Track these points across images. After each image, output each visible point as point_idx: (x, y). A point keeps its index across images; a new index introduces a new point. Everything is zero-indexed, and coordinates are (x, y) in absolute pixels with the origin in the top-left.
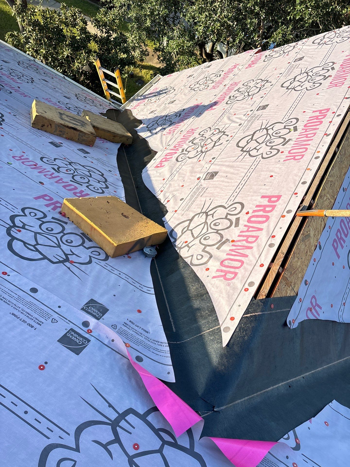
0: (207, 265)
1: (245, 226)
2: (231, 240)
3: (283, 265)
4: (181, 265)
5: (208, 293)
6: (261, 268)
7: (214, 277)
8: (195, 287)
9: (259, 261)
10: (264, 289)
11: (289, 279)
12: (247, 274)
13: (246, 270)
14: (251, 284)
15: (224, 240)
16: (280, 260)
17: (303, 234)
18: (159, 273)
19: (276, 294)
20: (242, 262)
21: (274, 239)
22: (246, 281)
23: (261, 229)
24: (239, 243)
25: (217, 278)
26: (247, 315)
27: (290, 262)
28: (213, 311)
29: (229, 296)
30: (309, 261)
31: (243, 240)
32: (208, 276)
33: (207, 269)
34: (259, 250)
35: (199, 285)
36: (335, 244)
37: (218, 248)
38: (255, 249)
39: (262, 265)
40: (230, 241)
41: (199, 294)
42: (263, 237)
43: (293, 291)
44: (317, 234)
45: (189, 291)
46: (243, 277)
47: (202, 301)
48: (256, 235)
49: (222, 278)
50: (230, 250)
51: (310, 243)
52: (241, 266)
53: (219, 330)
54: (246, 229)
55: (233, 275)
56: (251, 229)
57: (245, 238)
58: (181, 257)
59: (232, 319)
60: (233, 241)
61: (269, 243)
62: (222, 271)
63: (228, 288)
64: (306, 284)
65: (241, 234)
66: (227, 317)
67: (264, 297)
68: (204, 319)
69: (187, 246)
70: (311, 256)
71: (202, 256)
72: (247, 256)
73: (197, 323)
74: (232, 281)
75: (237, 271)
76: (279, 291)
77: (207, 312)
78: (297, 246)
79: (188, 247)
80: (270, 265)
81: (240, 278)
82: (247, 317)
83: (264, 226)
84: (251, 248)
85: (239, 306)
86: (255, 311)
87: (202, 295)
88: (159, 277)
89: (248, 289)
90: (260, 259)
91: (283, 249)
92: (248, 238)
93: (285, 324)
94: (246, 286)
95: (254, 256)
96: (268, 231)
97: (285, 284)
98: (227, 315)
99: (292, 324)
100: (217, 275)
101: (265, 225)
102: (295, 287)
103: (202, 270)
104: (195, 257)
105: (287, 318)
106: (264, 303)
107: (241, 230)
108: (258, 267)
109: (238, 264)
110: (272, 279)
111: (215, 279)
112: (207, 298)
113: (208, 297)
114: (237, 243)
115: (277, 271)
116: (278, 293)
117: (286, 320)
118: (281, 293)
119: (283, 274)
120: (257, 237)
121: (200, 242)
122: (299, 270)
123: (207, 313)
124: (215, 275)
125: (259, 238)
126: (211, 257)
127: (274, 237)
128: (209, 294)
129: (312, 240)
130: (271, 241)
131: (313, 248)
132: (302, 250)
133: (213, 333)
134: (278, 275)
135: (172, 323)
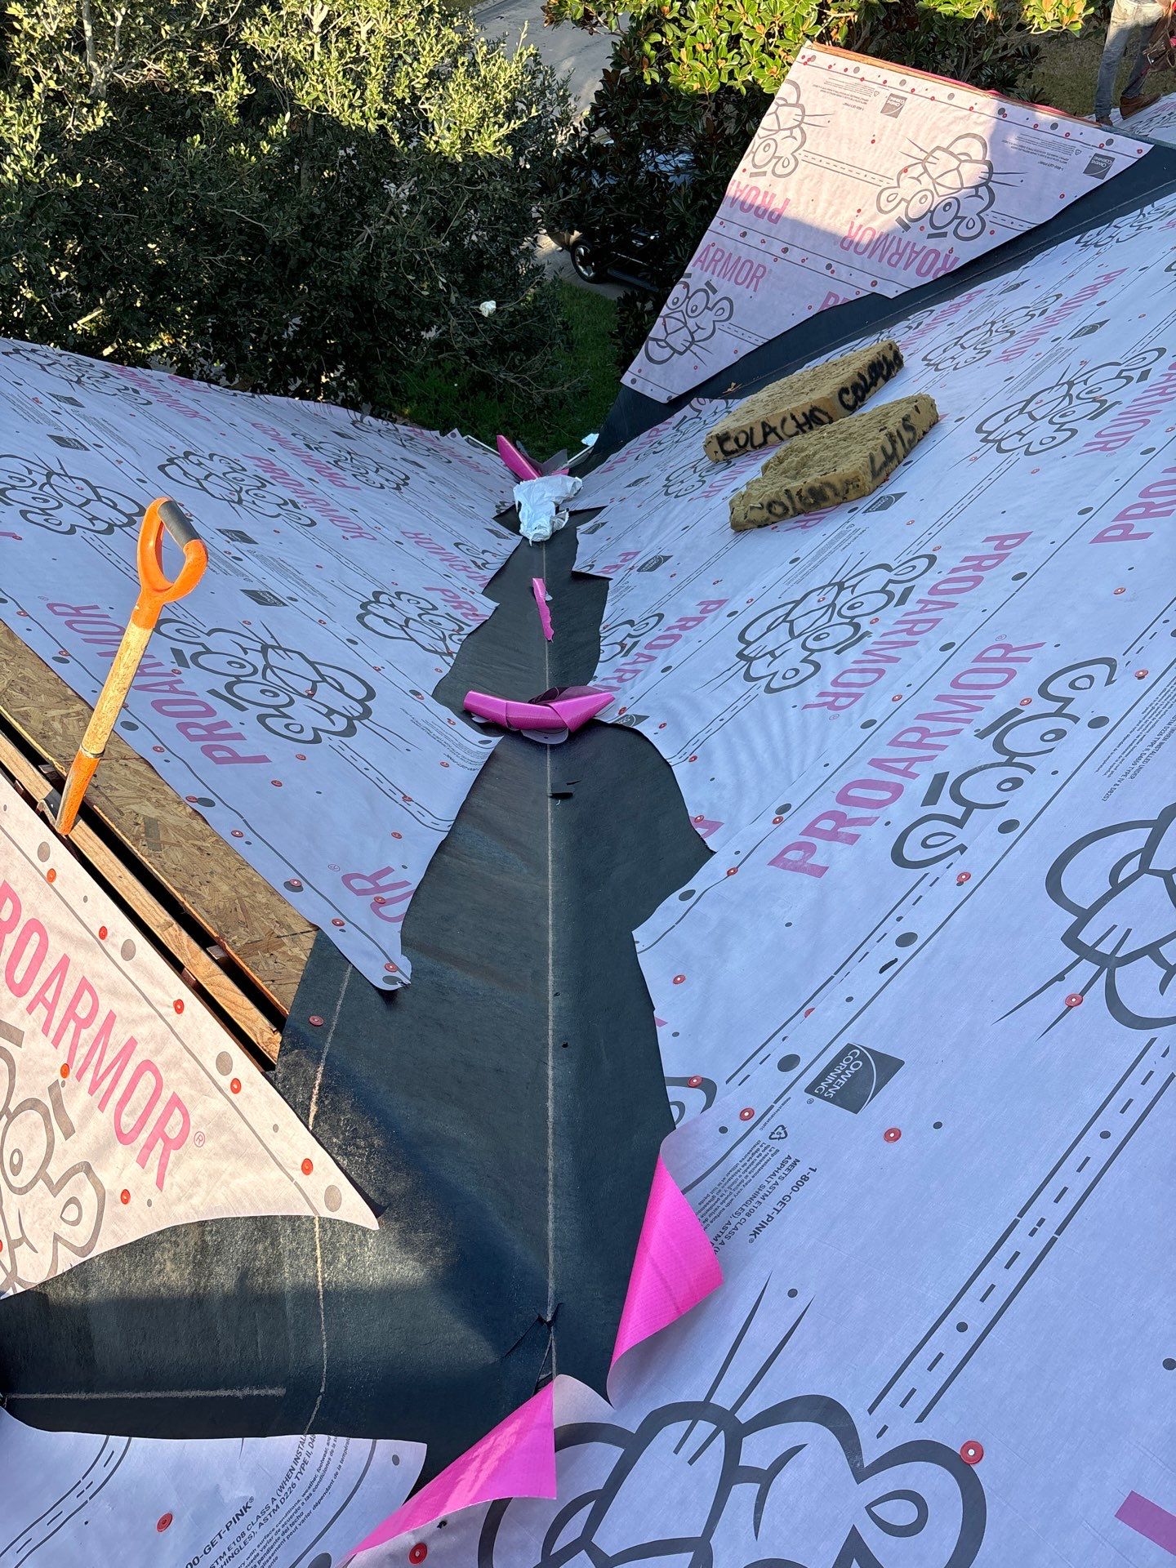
0: (111, 1193)
1: (30, 1008)
2: (57, 1076)
3: (203, 939)
4: (72, 1293)
5: (202, 1224)
6: (186, 1011)
7: (160, 1183)
8: (168, 1263)
9: (162, 1011)
10: (254, 1028)
11: (257, 937)
12: (189, 1064)
13: (174, 1064)
14: (223, 1062)
15: (48, 1102)
16: (186, 943)
17: (137, 839)
18: (67, 1391)
19: (284, 996)
20: (147, 1065)
21: (113, 935)
22: (210, 1077)
23: (64, 963)
24: (82, 1052)
25: (166, 1174)
26: (312, 1115)
27: (205, 914)
28: (264, 1226)
29: (235, 1152)
30: (230, 851)
31: (77, 1035)
32: (149, 1203)
33: (125, 1196)
34: (127, 997)
35: (167, 1246)
36: (218, 754)
37: (68, 1132)
38: (118, 1007)
39: (179, 1006)
40: (61, 1079)
41: (195, 1257)
42: (89, 964)
43: (301, 936)
44: (159, 796)
45: (170, 1289)
46: (194, 1082)
47: (220, 1254)
48: (76, 984)
49: (173, 1154)
50: (91, 1092)
51: (176, 828)
52: (156, 1073)
53: (328, 1225)
54: (41, 1011)
55: (177, 1111)
56: (49, 995)
57: (72, 1025)
58: (44, 1283)
59: (307, 1167)
60: (65, 1071)
61: (117, 956)
62: (149, 1147)
63: (209, 1145)
64: (299, 888)
65: (52, 1034)
66: (296, 1184)
67: (278, 1037)
68: (280, 1264)
69: (14, 1244)
70: (219, 840)
71: (73, 1200)
72: (132, 1043)
73: (283, 1293)
74: (192, 1123)
75: (166, 1095)
76: (278, 982)
77: (260, 1247)
78: (165, 872)
79: (19, 1242)
80: (186, 980)
81: (193, 1092)
82: (316, 1117)
83: (57, 949)
84: (111, 1017)
85: (276, 1128)
86: (308, 1084)
87: (203, 1248)
88: (83, 1396)
89: (236, 1081)
90: (158, 1002)
91: (153, 920)
92: (75, 1017)
93: (388, 997)
94: (225, 1082)
95: (143, 1019)
96: (80, 943)
97: (267, 955)
98: (292, 1179)
99: (397, 974)
100: (156, 1171)
101: (53, 940)
102: (290, 927)
103: (119, 1218)
104: (65, 1230)
105: (374, 986)
106: (294, 1046)
107: (39, 1030)
108: (180, 1022)
109: (147, 1082)
110: (233, 991)
111: (167, 1181)
112: (217, 1232)
113: (214, 1228)
114: (77, 1058)
115: (214, 966)
116: (283, 988)
117: (377, 989)
118: (290, 976)
119: (233, 949)
120: (84, 985)
121: (22, 1191)
122: (246, 893)
123: (265, 1249)
124: (154, 1176)
125: (90, 980)
126: (87, 1169)
127: (103, 932)
128: (206, 1221)
129: (171, 820)
130: (114, 945)
131: (198, 825)
132: (185, 862)
133: (331, 1248)
134: (230, 968)
135: (256, 1392)
